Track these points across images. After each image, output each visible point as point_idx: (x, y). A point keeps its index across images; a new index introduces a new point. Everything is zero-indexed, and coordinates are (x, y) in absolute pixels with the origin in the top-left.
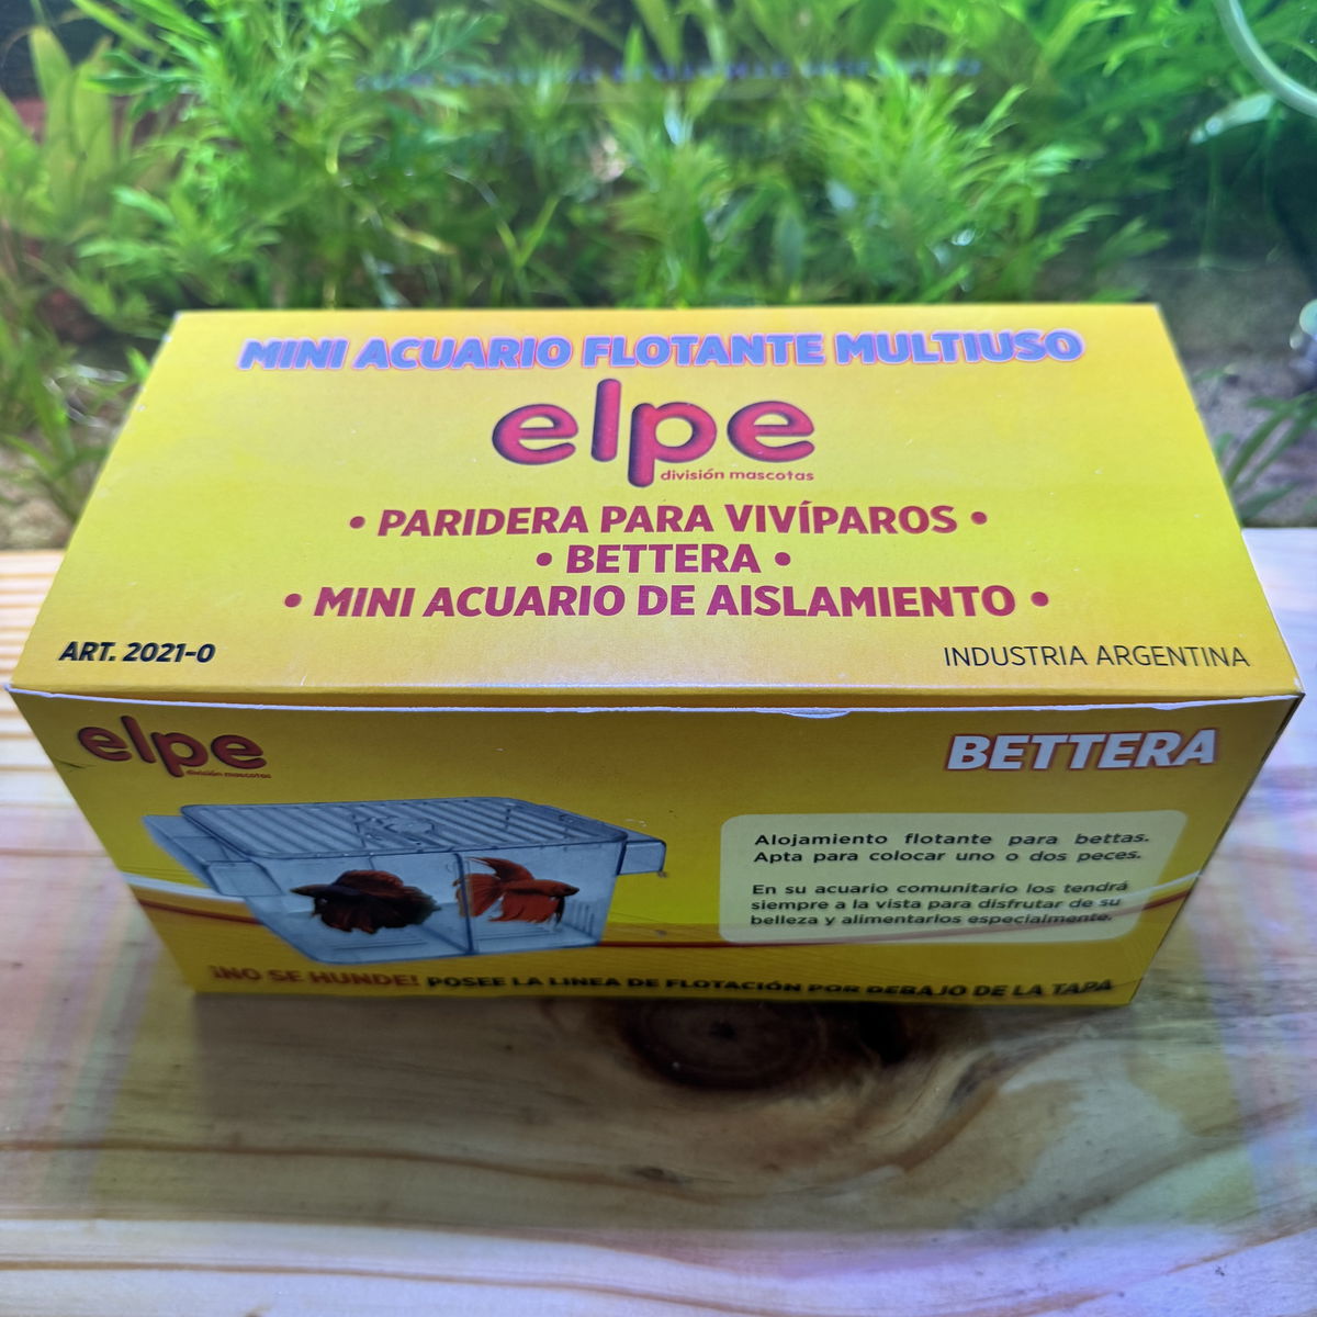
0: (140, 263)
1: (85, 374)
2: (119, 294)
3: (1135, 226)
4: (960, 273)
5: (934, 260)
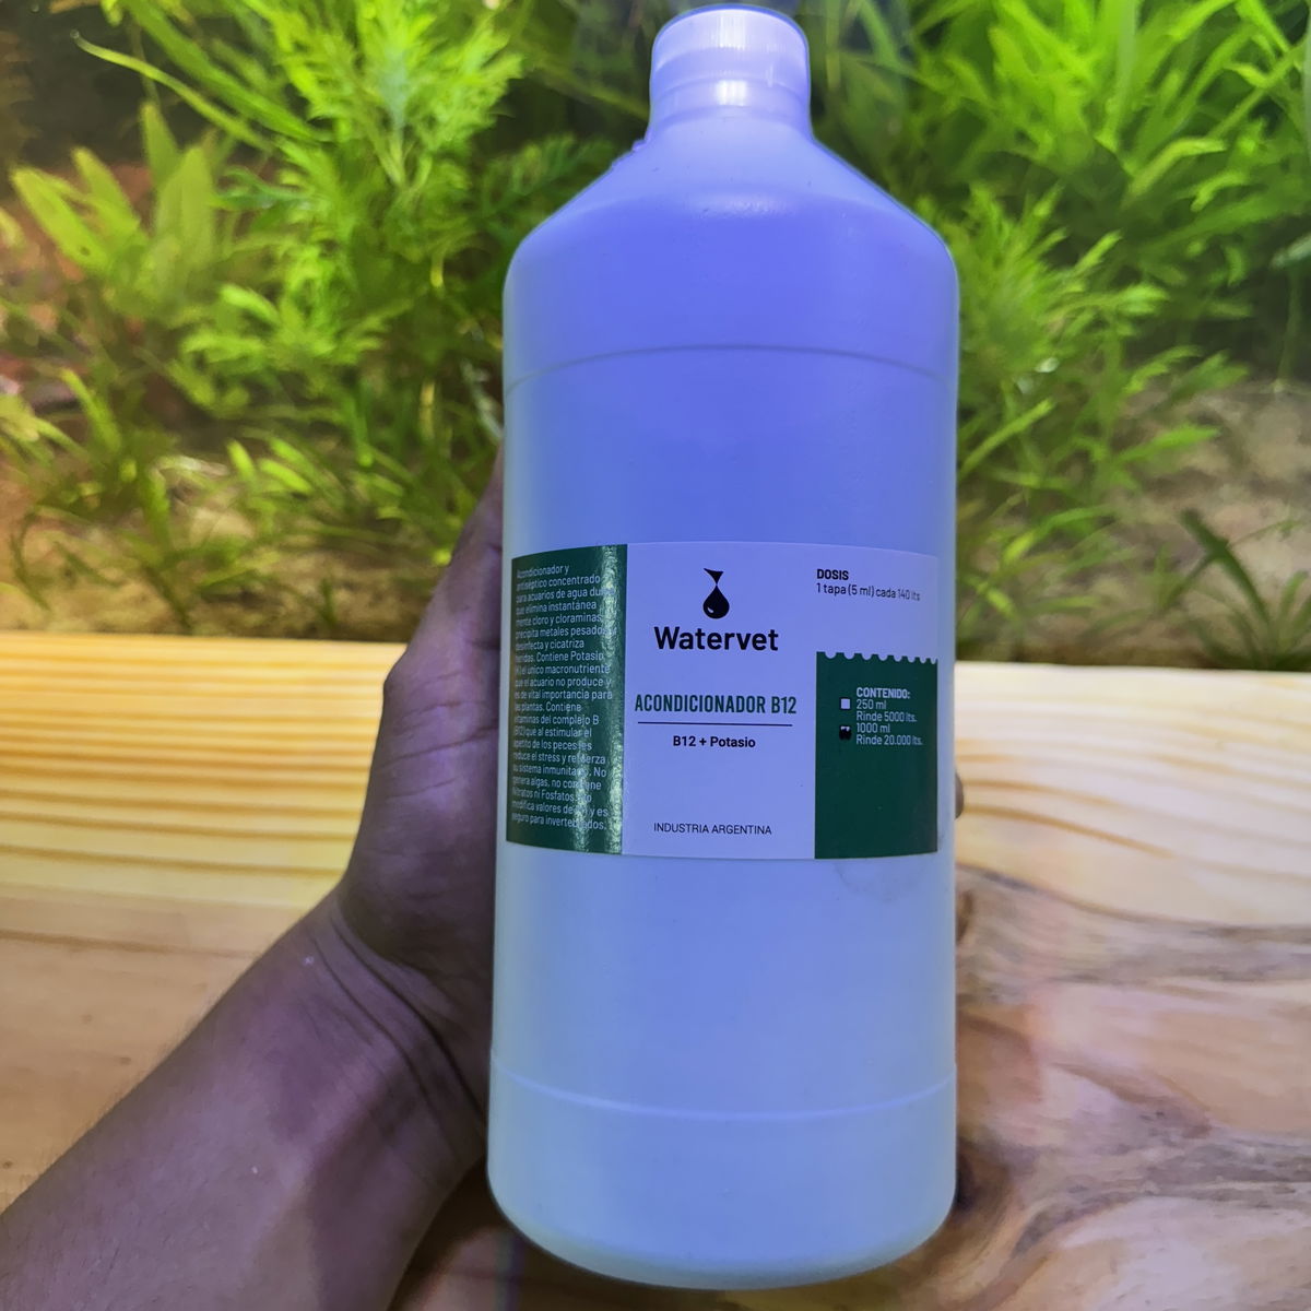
0: (244, 359)
1: (189, 467)
2: (221, 384)
3: (1215, 361)
4: (1043, 408)
5: (1016, 391)
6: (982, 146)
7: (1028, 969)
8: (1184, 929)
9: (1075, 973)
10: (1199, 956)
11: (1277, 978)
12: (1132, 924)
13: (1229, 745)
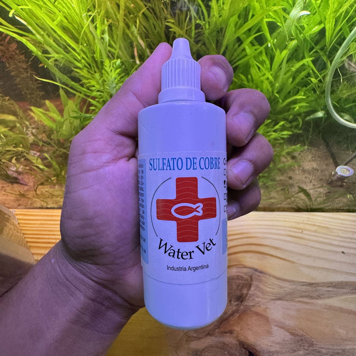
7: (266, 297)
8: (300, 284)
9: (277, 298)
10: (305, 292)
11: (323, 298)
12: (288, 283)
13: (304, 232)
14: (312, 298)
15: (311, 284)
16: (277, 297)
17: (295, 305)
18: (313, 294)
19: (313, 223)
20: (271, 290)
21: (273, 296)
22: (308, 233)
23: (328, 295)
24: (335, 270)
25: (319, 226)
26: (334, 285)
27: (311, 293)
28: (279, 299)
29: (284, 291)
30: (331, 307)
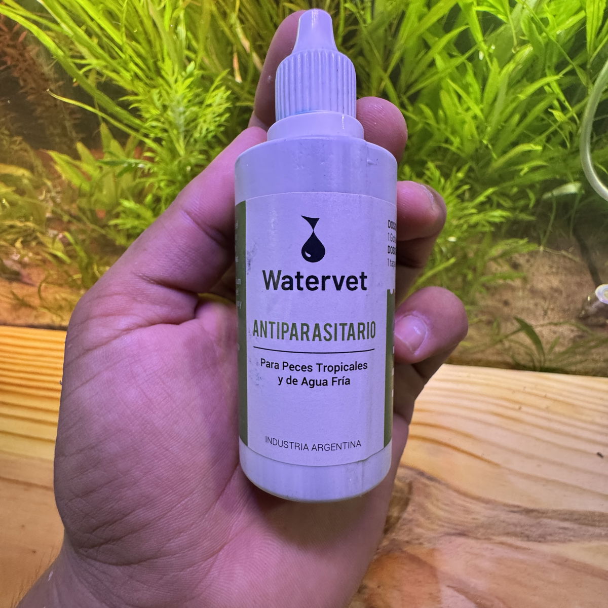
4: (452, 261)
5: (441, 251)
6: (431, 144)
7: (436, 527)
8: (507, 509)
9: (458, 532)
10: (515, 525)
11: (552, 541)
12: (483, 505)
13: (524, 409)
14: (528, 538)
15: (528, 512)
16: (456, 529)
17: (492, 549)
18: (531, 531)
19: (544, 394)
20: (446, 515)
21: (448, 527)
22: (531, 410)
23: (562, 536)
24: (580, 488)
25: (555, 400)
26: (576, 517)
27: (527, 530)
28: (462, 534)
29: (474, 519)
30: (567, 560)
